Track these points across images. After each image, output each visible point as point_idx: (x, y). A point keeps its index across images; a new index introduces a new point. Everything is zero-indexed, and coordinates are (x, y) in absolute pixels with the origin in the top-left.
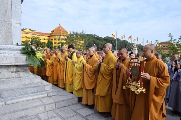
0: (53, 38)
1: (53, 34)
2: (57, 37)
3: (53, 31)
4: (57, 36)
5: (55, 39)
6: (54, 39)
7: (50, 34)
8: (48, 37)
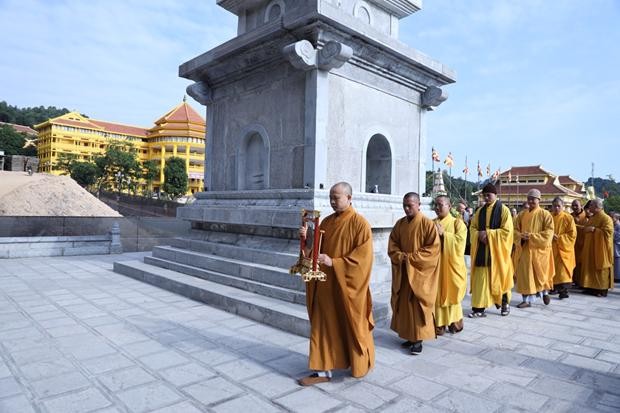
0: (162, 144)
1: (160, 132)
2: (176, 143)
3: (163, 121)
4: (174, 140)
5: (169, 150)
6: (163, 150)
7: (151, 131)
8: (144, 140)
